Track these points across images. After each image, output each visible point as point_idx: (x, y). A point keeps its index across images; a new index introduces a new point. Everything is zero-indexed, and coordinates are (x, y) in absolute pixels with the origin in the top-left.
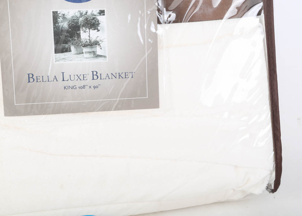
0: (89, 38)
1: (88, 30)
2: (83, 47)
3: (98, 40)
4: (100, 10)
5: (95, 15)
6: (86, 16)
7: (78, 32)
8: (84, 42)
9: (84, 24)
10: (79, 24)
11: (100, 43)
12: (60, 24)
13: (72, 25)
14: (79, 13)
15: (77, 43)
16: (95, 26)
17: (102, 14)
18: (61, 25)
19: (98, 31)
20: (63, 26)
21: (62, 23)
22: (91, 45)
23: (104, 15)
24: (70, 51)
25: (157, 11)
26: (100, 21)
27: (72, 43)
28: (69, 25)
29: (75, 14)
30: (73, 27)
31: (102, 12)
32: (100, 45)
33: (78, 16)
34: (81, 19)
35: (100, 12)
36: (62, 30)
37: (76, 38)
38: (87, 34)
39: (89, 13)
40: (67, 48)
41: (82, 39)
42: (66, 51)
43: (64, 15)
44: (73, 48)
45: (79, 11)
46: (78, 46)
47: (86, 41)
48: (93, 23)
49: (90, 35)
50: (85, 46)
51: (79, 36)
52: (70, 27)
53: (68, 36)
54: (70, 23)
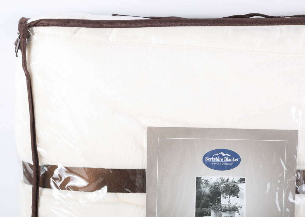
0: (228, 204)
1: (228, 196)
2: (222, 212)
3: (237, 206)
4: (241, 178)
5: (236, 183)
6: (227, 182)
7: (218, 198)
8: (223, 208)
9: (225, 190)
10: (220, 190)
11: (239, 209)
12: (202, 189)
13: (214, 190)
14: (221, 179)
15: (216, 208)
16: (235, 193)
17: (242, 182)
18: (204, 190)
19: (238, 197)
20: (205, 191)
21: (204, 189)
22: (230, 211)
23: (244, 183)
24: (210, 215)
25: (296, 182)
26: (240, 188)
27: (212, 208)
28: (211, 190)
29: (217, 180)
30: (214, 193)
31: (242, 180)
32: (239, 211)
33: (220, 183)
34: (222, 185)
35: (240, 180)
36: (204, 195)
37: (216, 203)
38: (227, 199)
39: (230, 180)
40: (208, 212)
41: (222, 204)
42: (206, 215)
43: (207, 181)
44: (212, 212)
45: (221, 178)
46: (217, 210)
47: (225, 206)
48: (233, 190)
49: (229, 201)
50: (225, 211)
51: (219, 201)
52: (211, 193)
53: (209, 201)
54: (212, 189)
